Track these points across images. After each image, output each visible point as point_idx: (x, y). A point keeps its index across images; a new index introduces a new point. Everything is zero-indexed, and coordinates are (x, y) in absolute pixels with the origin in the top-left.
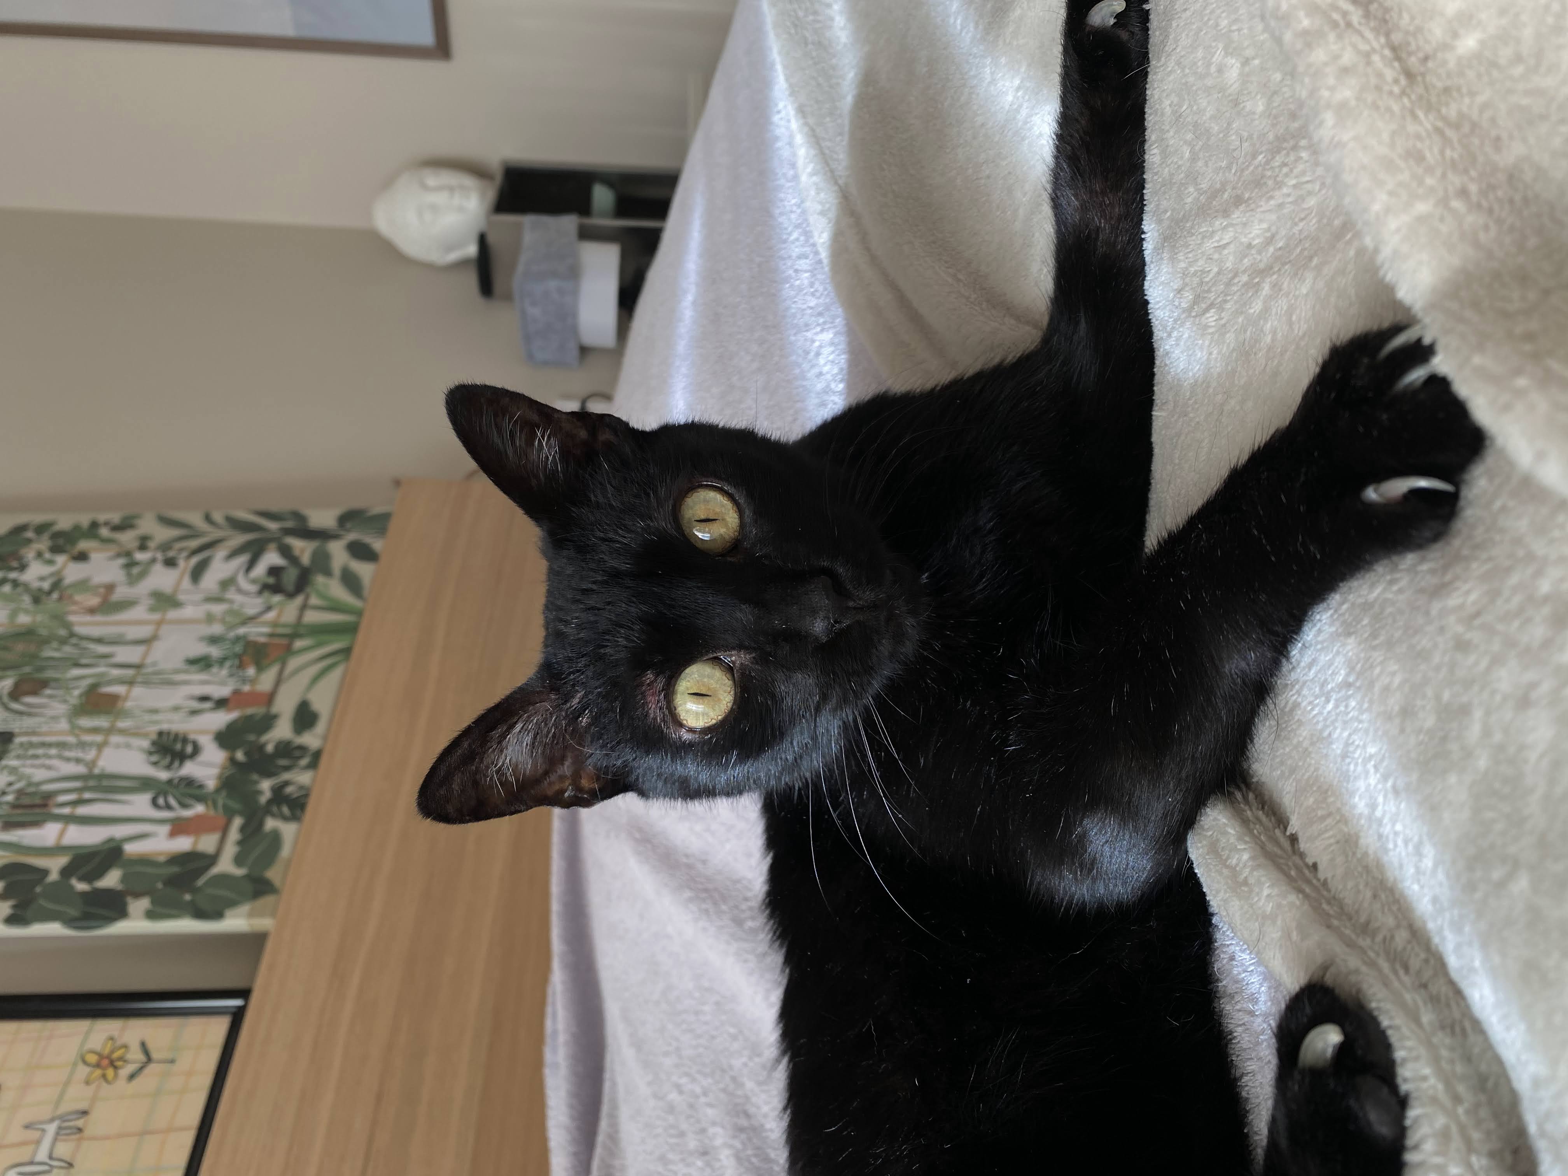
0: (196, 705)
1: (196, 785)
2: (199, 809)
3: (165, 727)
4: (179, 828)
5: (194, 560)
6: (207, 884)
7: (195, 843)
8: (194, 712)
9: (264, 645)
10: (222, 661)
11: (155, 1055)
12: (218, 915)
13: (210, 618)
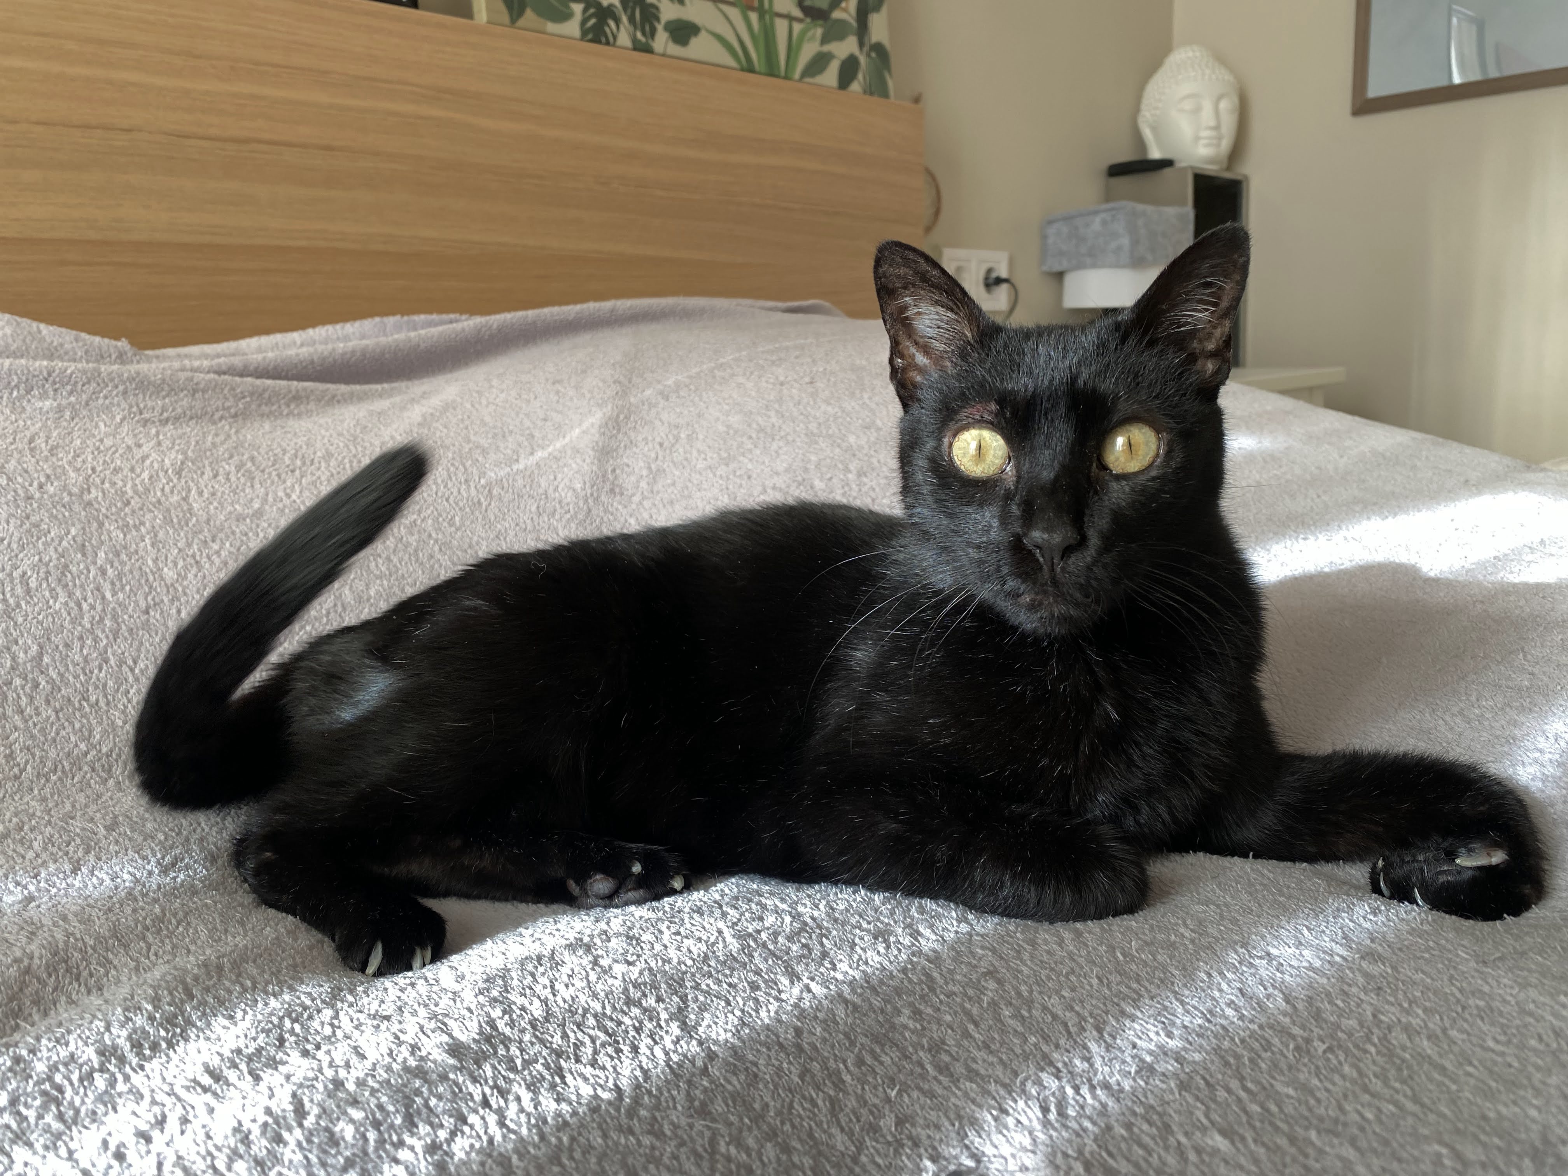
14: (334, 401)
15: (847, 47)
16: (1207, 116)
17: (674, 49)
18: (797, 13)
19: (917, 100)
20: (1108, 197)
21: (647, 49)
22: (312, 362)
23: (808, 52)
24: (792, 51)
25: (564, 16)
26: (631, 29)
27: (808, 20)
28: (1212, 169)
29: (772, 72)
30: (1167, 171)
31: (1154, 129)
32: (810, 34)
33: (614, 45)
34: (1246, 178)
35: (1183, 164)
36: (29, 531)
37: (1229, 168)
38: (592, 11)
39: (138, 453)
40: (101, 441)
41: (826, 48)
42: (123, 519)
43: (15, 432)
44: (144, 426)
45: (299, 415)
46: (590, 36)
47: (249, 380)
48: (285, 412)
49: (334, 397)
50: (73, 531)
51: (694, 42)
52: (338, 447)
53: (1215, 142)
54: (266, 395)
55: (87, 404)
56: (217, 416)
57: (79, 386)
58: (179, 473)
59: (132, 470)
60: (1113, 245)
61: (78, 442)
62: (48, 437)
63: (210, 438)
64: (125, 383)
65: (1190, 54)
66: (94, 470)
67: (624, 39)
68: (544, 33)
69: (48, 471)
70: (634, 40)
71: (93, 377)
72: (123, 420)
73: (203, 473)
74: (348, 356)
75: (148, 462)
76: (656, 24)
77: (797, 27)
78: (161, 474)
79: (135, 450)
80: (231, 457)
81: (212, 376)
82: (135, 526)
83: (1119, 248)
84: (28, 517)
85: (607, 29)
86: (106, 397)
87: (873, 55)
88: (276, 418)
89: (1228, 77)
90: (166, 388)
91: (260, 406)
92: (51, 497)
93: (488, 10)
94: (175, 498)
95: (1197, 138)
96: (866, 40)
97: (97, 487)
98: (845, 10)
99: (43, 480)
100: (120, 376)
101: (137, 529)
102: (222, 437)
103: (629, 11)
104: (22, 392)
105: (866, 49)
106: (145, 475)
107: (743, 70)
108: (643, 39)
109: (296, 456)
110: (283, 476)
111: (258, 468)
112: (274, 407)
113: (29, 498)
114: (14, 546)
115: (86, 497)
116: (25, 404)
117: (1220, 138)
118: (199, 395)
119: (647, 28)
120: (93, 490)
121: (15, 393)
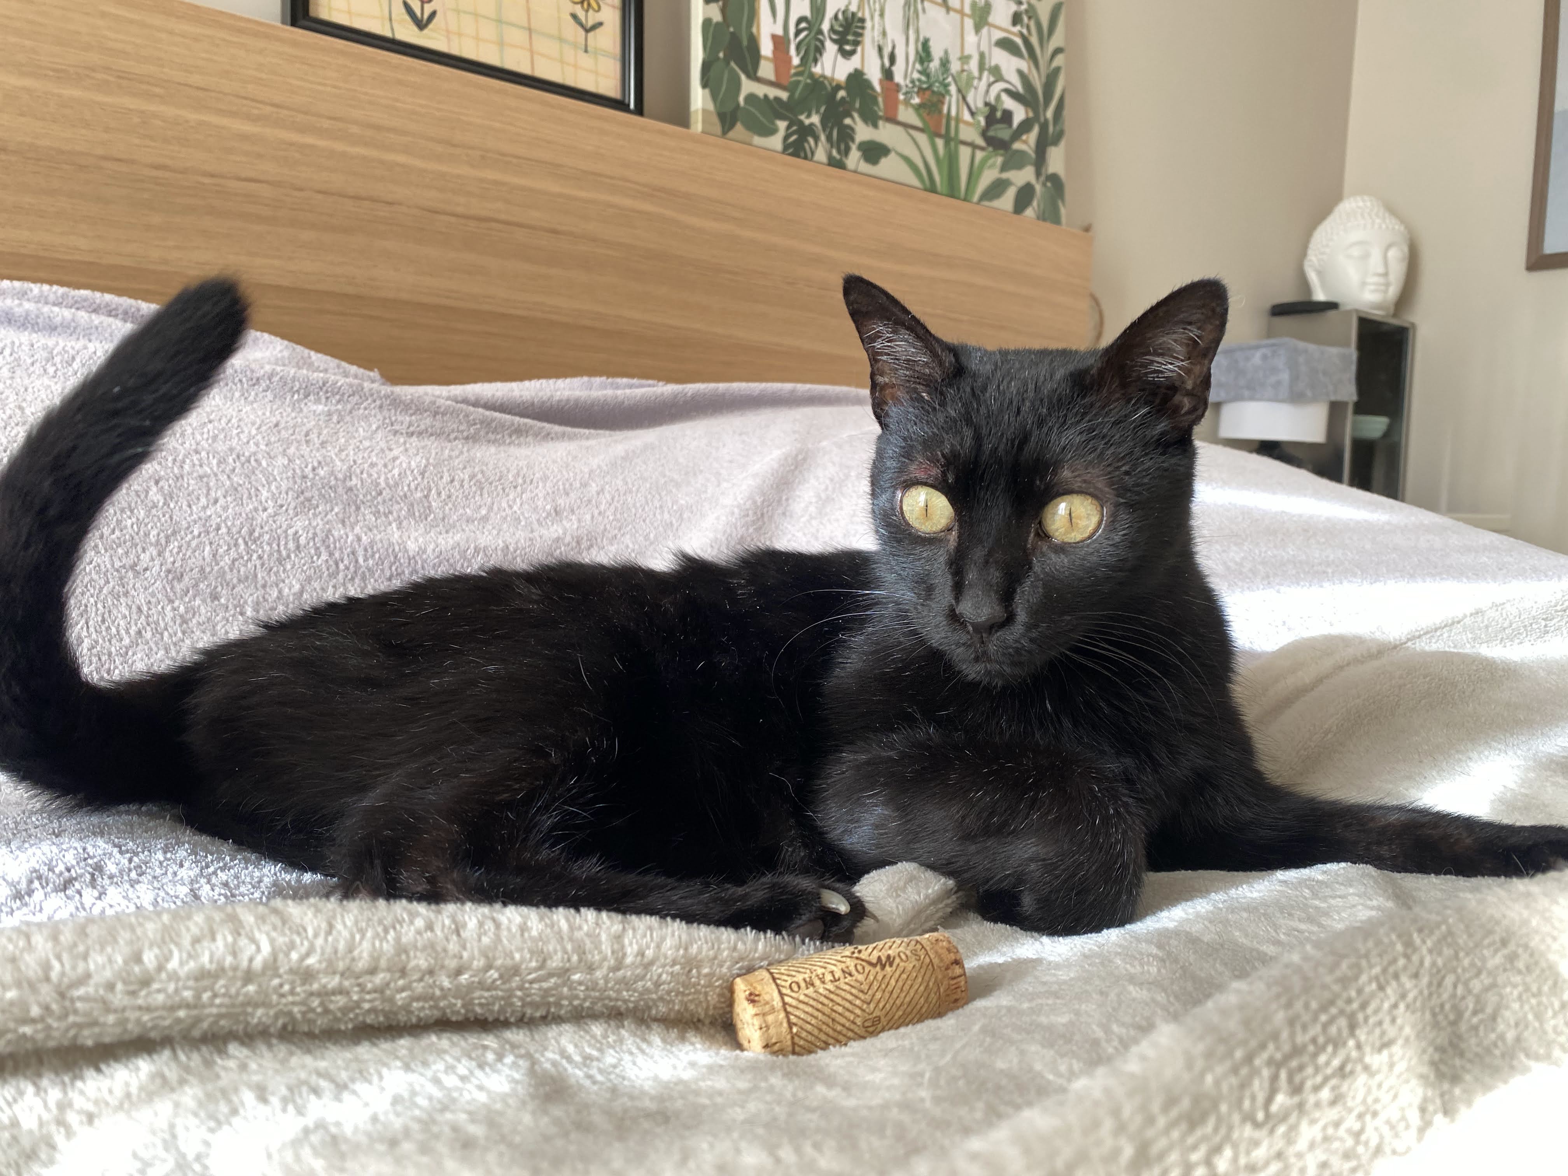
0: (887, 52)
1: (818, 56)
2: (796, 61)
3: (868, 24)
4: (780, 42)
5: (1019, 41)
6: (733, 71)
7: (767, 58)
8: (880, 49)
9: (940, 111)
10: (925, 72)
11: (591, 35)
12: (705, 85)
13: (965, 59)
14: (548, 437)
15: (1025, 175)
16: (1375, 262)
17: (864, 167)
18: (981, 142)
19: (1087, 229)
20: (1270, 333)
21: (841, 165)
22: (533, 404)
23: (988, 177)
24: (973, 176)
25: (771, 131)
26: (828, 146)
27: (990, 149)
28: (1378, 314)
29: (952, 192)
30: (1331, 314)
31: (1320, 273)
32: (991, 162)
33: (811, 160)
34: (1413, 325)
35: (1349, 307)
36: (302, 503)
37: (1395, 315)
38: (795, 128)
39: (390, 455)
40: (361, 442)
41: (1005, 175)
42: (376, 507)
43: (295, 426)
44: (395, 435)
45: (519, 445)
46: (791, 151)
47: (480, 410)
48: (508, 441)
49: (548, 434)
50: (336, 510)
51: (884, 161)
52: (553, 471)
53: (1383, 288)
54: (493, 425)
55: (351, 412)
56: (452, 436)
57: (346, 397)
58: (422, 474)
59: (385, 466)
60: (1273, 379)
61: (343, 440)
62: (320, 434)
63: (447, 452)
64: (381, 399)
65: (1361, 204)
66: (355, 462)
67: (821, 155)
68: (750, 144)
69: (320, 458)
70: (830, 157)
71: (357, 391)
72: (378, 428)
73: (442, 477)
74: (563, 403)
75: (398, 462)
76: (851, 144)
77: (979, 155)
78: (408, 473)
79: (387, 452)
80: (465, 468)
81: (449, 402)
82: (385, 513)
83: (1279, 383)
84: (302, 493)
85: (806, 145)
86: (365, 409)
87: (1049, 184)
88: (500, 445)
89: (1399, 227)
90: (414, 407)
91: (487, 433)
92: (321, 478)
93: (704, 121)
94: (419, 495)
95: (1364, 284)
96: (1043, 171)
97: (357, 476)
98: (1025, 142)
99: (316, 464)
100: (379, 392)
101: (386, 516)
102: (457, 452)
103: (828, 130)
104: (301, 396)
105: (1042, 178)
106: (396, 472)
107: (926, 190)
108: (838, 157)
109: (518, 474)
110: (507, 490)
111: (487, 480)
112: (499, 437)
113: (304, 477)
114: (291, 512)
115: (349, 484)
116: (303, 406)
117: (1387, 285)
118: (439, 417)
119: (843, 147)
120: (354, 478)
121: (296, 396)
